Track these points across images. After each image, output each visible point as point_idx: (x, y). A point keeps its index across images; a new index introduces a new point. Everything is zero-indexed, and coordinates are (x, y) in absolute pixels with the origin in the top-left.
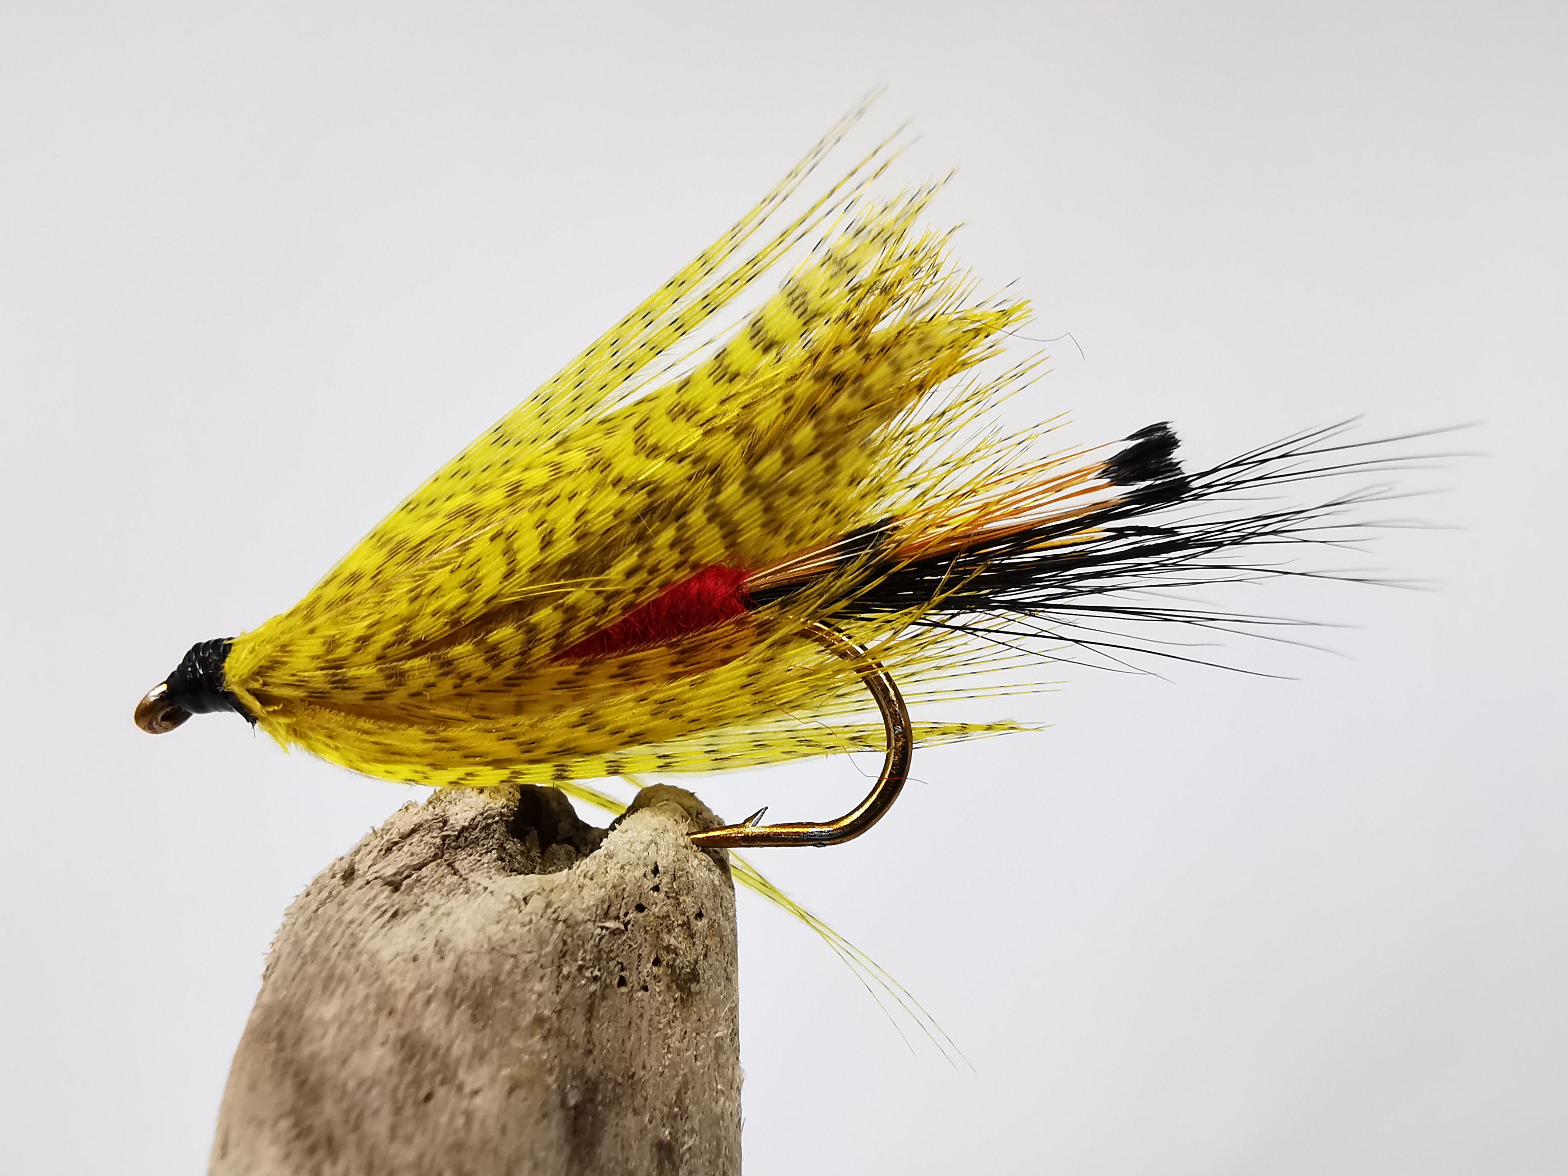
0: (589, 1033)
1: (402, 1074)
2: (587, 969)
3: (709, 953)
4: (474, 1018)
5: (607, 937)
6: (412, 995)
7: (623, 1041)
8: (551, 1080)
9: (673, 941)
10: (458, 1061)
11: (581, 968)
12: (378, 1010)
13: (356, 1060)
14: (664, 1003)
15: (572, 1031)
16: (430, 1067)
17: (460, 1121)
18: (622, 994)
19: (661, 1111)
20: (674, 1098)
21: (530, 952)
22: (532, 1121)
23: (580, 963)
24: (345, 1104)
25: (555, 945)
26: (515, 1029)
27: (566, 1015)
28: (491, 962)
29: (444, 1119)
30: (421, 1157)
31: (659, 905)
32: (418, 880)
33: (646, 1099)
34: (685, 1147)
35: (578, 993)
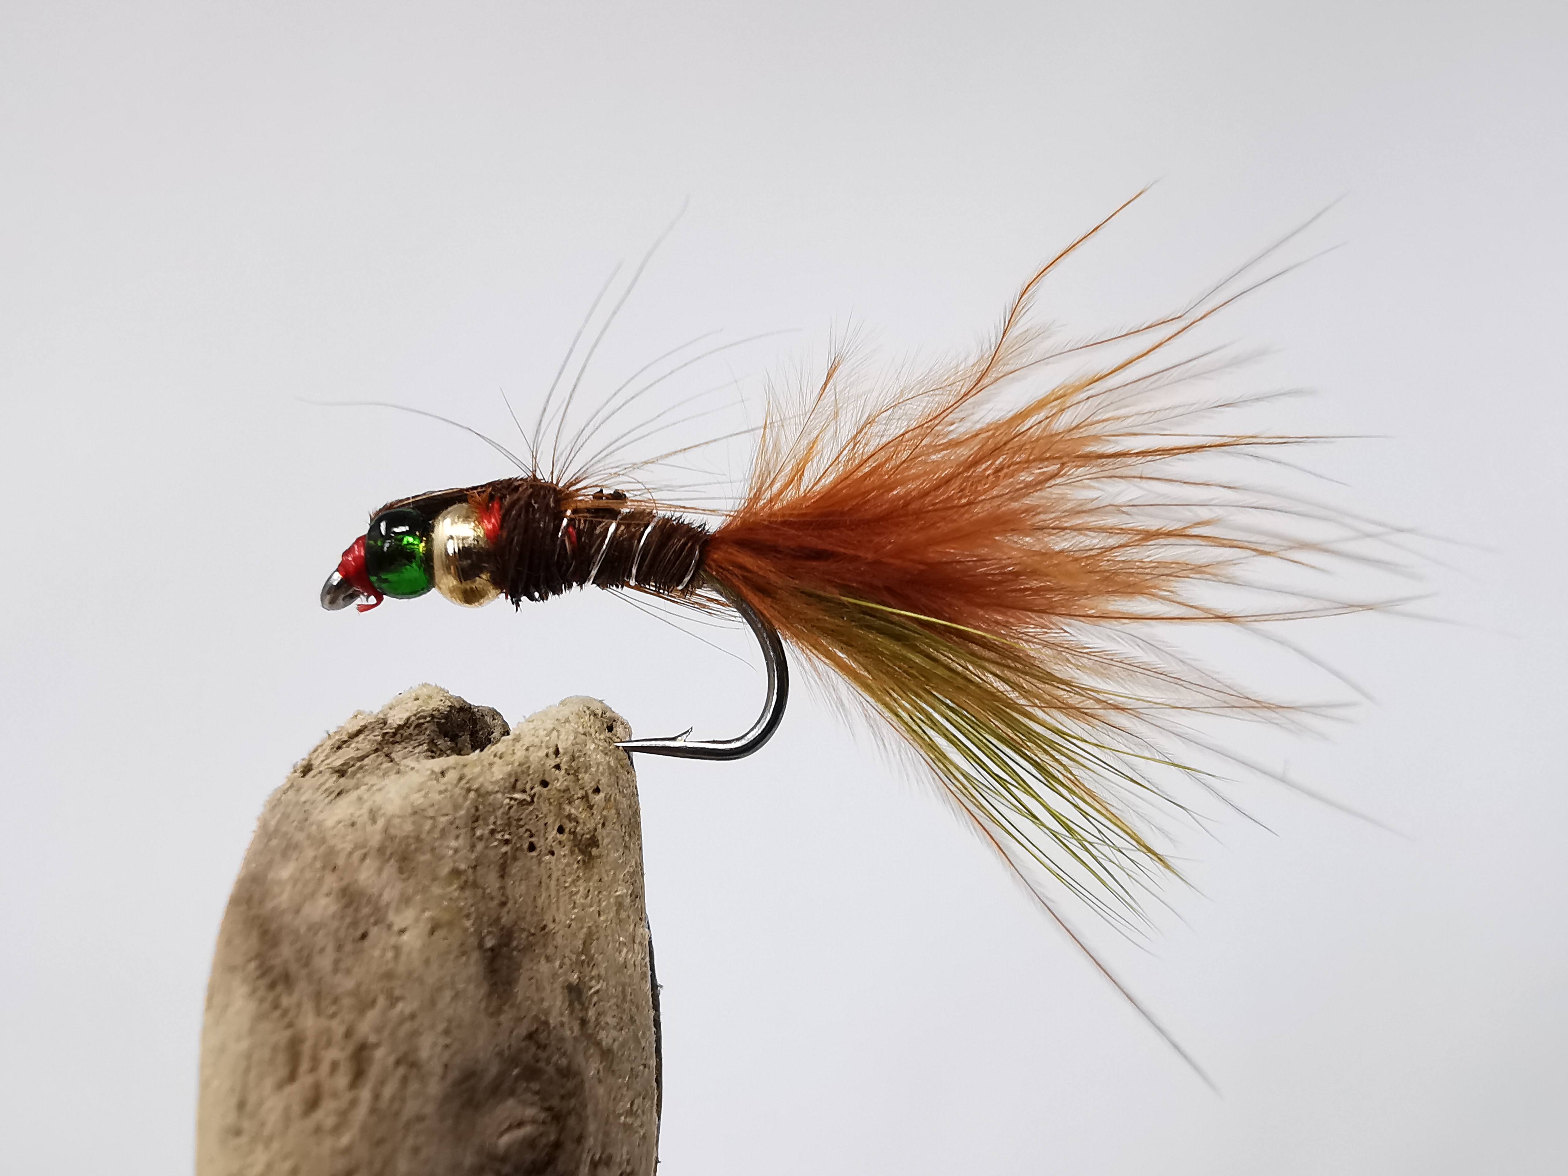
0: (503, 888)
1: (342, 918)
2: (499, 832)
3: (607, 824)
4: (401, 871)
5: (515, 807)
6: (350, 854)
7: (535, 897)
8: (468, 924)
9: (573, 811)
10: (388, 905)
11: (493, 832)
12: (324, 868)
13: (307, 909)
14: (568, 865)
15: (486, 886)
16: (366, 911)
17: (390, 955)
18: (532, 857)
19: (571, 960)
20: (581, 947)
21: (447, 815)
22: (452, 957)
23: (492, 827)
24: (298, 946)
25: (468, 809)
26: (434, 879)
27: (481, 871)
28: (414, 823)
29: (377, 953)
30: (359, 985)
31: (560, 781)
32: (361, 768)
33: (556, 947)
34: (593, 990)
35: (492, 853)
